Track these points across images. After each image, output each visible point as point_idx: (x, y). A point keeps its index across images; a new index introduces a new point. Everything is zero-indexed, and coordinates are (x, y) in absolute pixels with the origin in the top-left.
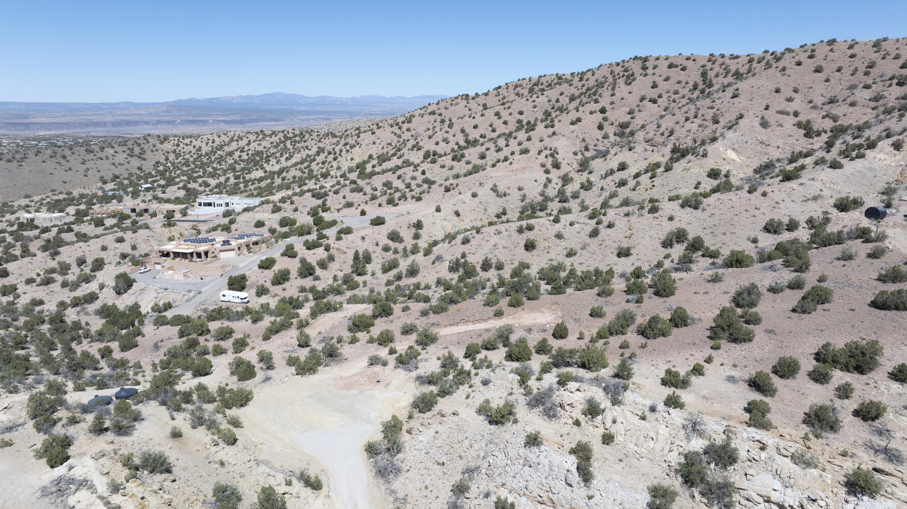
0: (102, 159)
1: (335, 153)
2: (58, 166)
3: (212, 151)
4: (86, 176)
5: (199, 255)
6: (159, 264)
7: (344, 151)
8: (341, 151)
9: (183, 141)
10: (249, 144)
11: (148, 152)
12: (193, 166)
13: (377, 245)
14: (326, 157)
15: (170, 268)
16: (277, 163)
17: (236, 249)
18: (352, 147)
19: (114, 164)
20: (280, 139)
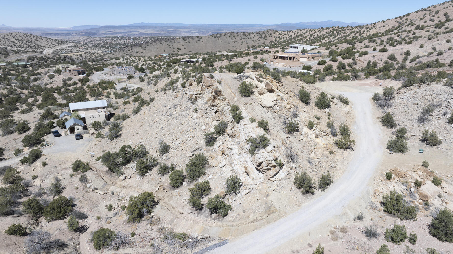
0: (249, 38)
1: (360, 33)
2: (232, 40)
3: (296, 37)
4: (242, 45)
5: (290, 59)
6: (273, 61)
7: (366, 31)
8: (364, 31)
9: (284, 33)
10: (315, 33)
11: (268, 36)
12: (287, 42)
13: (381, 60)
14: (355, 34)
15: (277, 62)
16: (328, 40)
17: (308, 58)
18: (370, 29)
19: (253, 41)
20: (331, 30)
